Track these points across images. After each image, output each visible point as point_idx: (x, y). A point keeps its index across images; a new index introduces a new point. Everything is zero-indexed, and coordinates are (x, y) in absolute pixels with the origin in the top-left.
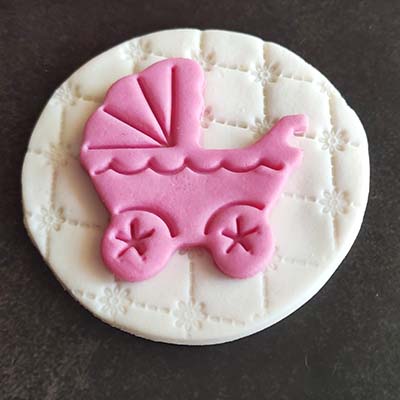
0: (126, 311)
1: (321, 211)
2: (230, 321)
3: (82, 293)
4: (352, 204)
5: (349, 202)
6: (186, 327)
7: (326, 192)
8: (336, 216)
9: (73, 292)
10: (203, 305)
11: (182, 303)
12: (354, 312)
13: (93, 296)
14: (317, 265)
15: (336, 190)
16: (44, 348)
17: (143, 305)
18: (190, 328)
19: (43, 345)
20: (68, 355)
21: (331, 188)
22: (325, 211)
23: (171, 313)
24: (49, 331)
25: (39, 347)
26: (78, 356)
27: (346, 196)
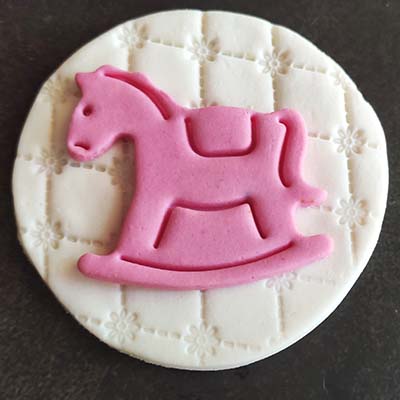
0: (134, 337)
1: (338, 221)
2: (245, 346)
3: (86, 319)
4: (370, 215)
5: (367, 212)
6: (198, 353)
7: (343, 201)
8: (353, 227)
9: (77, 317)
10: (216, 330)
11: (193, 327)
12: (373, 330)
13: (99, 322)
14: (334, 283)
15: (354, 198)
16: (49, 376)
17: (153, 331)
18: (204, 355)
19: (47, 373)
20: (75, 384)
21: (349, 196)
22: (342, 222)
23: (182, 338)
24: (53, 358)
25: (44, 376)
26: (86, 386)
27: (364, 204)
